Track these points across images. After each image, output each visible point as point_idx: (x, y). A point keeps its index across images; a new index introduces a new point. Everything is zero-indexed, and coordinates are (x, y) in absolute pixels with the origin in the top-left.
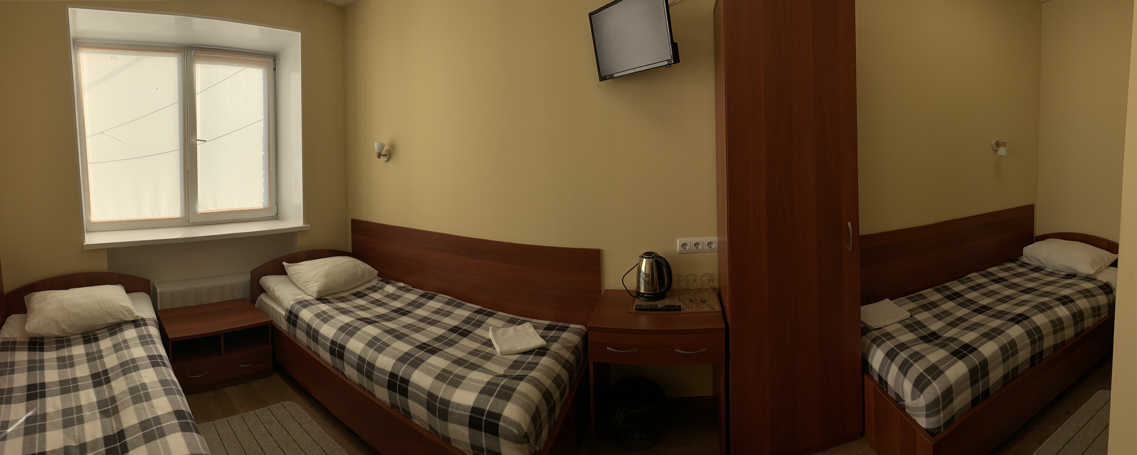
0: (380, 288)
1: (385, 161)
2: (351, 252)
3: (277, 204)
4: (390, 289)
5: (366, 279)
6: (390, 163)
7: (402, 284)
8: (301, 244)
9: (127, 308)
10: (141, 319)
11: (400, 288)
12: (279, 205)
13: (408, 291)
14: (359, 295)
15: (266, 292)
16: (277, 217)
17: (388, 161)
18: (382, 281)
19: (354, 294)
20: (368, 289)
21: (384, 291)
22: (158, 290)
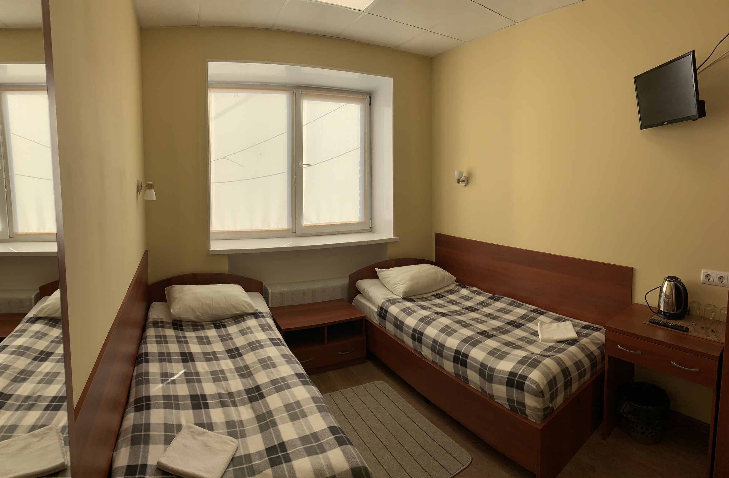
0: (457, 291)
1: (464, 186)
2: (434, 260)
4: (464, 292)
5: (445, 284)
6: (468, 187)
7: (475, 289)
8: (391, 253)
9: (248, 303)
10: (259, 312)
11: (473, 292)
12: (372, 220)
13: (479, 294)
14: (438, 296)
15: (361, 294)
16: (371, 230)
17: (466, 185)
18: (459, 285)
19: (434, 296)
20: (446, 291)
21: (460, 293)
22: (270, 291)
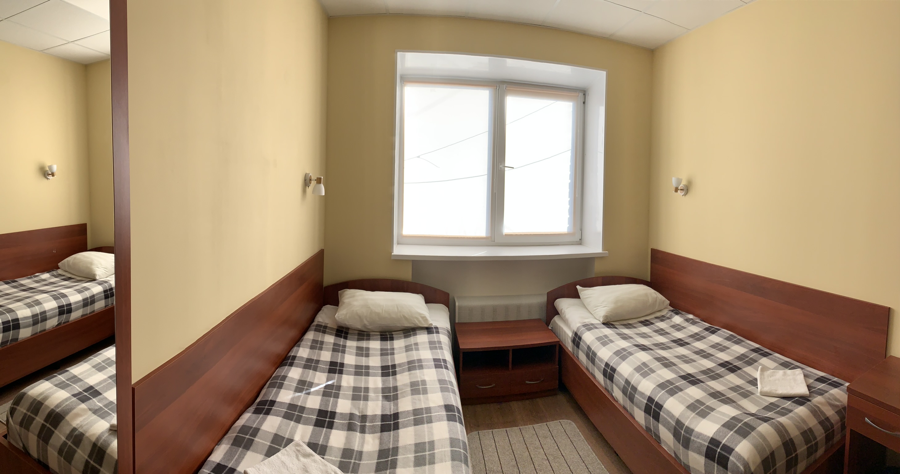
0: (669, 318)
1: (683, 195)
2: (649, 280)
3: (581, 230)
4: (677, 319)
5: (657, 308)
6: (687, 196)
7: (691, 316)
8: (598, 269)
9: (423, 316)
10: (434, 327)
11: (687, 320)
12: (583, 231)
13: (694, 323)
14: (646, 323)
15: (559, 314)
16: (580, 242)
17: (685, 195)
18: (672, 311)
19: (641, 322)
20: (656, 318)
21: (671, 321)
22: (457, 304)
